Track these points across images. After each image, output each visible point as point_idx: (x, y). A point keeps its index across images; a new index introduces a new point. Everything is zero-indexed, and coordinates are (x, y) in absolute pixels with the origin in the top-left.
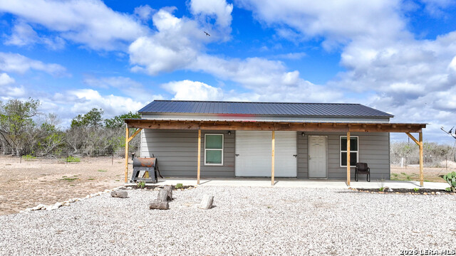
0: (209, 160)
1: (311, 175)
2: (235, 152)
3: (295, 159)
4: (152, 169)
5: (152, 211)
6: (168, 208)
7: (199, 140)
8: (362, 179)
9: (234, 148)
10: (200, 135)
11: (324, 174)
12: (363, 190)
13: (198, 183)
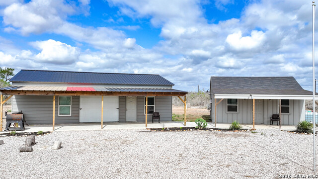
0: (61, 113)
1: (127, 120)
2: (79, 107)
3: (118, 110)
4: (21, 122)
5: (21, 154)
6: (32, 151)
7: (54, 102)
8: (156, 122)
9: (79, 104)
10: (54, 99)
11: (135, 119)
12: (154, 129)
13: (54, 130)
